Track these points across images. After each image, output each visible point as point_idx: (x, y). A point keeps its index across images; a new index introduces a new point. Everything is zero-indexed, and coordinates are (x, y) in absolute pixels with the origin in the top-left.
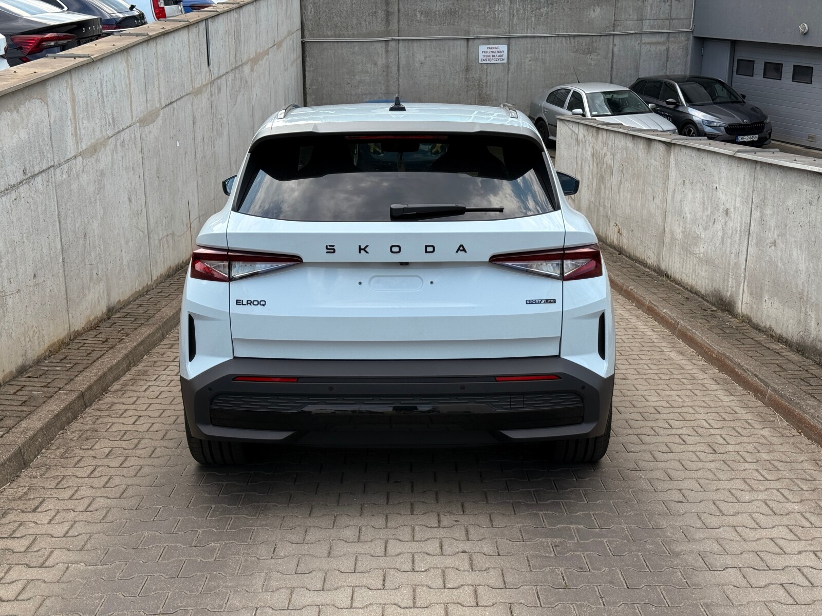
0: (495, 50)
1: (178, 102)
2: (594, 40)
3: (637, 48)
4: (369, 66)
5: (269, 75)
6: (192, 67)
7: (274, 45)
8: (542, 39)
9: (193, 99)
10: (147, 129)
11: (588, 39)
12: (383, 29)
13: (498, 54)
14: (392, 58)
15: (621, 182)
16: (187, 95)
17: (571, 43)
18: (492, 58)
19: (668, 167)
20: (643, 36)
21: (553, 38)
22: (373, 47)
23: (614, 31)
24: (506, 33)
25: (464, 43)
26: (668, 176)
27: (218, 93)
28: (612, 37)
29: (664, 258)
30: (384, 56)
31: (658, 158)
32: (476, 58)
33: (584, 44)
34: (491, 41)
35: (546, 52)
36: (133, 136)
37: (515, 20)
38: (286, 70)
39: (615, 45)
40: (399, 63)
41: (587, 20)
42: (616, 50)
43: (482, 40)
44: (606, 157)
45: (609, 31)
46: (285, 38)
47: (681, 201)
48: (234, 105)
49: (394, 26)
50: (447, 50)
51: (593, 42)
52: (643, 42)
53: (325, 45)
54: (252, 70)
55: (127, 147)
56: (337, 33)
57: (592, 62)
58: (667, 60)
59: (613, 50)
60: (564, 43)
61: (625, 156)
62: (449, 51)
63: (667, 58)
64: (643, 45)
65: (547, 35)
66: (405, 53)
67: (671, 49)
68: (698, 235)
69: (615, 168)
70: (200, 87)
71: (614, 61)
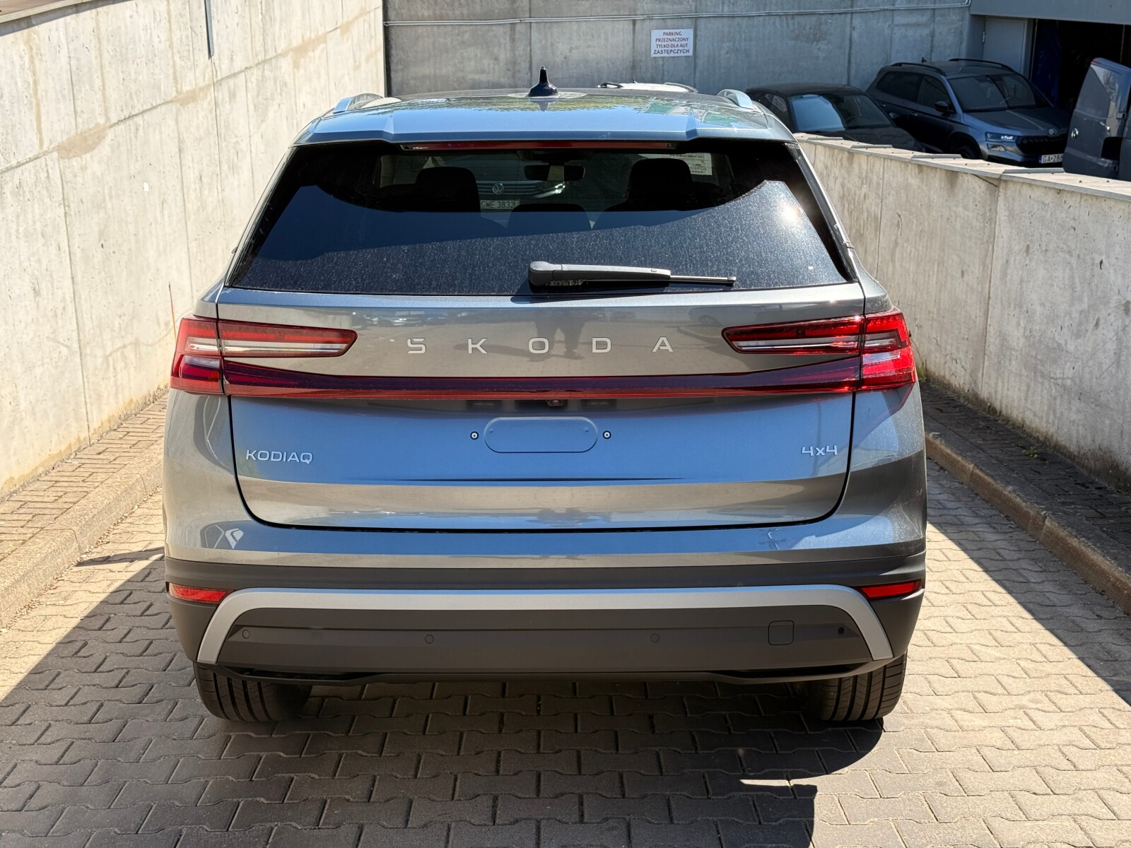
0: (674, 37)
1: (146, 116)
2: (823, 21)
3: (887, 32)
4: (486, 62)
5: (328, 74)
6: (177, 58)
7: (336, 29)
8: (746, 19)
9: (178, 110)
10: (75, 162)
11: (814, 18)
12: (507, 5)
13: (679, 43)
14: (521, 50)
15: (896, 243)
16: (166, 103)
17: (788, 25)
18: (670, 48)
19: (992, 221)
20: (895, 12)
21: (761, 18)
22: (492, 34)
23: (852, 7)
24: (691, 12)
25: (628, 25)
26: (992, 237)
27: (230, 101)
28: (849, 16)
29: (986, 379)
30: (508, 47)
31: (971, 206)
32: (646, 50)
33: (807, 27)
34: (669, 22)
35: (751, 39)
36: (43, 176)
38: (357, 68)
39: (854, 28)
40: (531, 57)
42: (855, 35)
43: (655, 22)
44: (867, 201)
45: (845, 8)
46: (356, 18)
47: (1022, 281)
48: (263, 121)
50: (603, 37)
51: (820, 24)
52: (896, 23)
53: (420, 30)
54: (296, 65)
55: (28, 196)
56: (438, 12)
57: (820, 54)
58: (932, 51)
59: (851, 35)
60: (778, 25)
61: (904, 199)
62: (606, 39)
63: (932, 47)
64: (896, 28)
65: (754, 13)
66: (541, 41)
67: (937, 33)
68: (1059, 345)
69: (883, 221)
70: (194, 91)
71: (853, 51)
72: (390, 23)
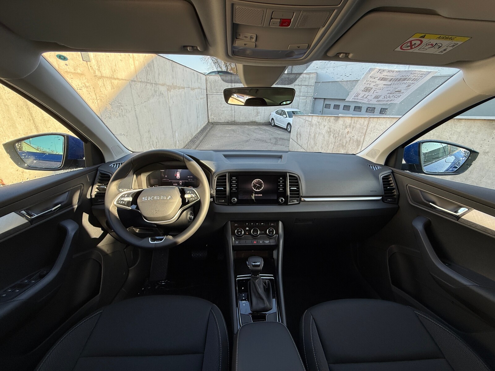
72: (208, 93)
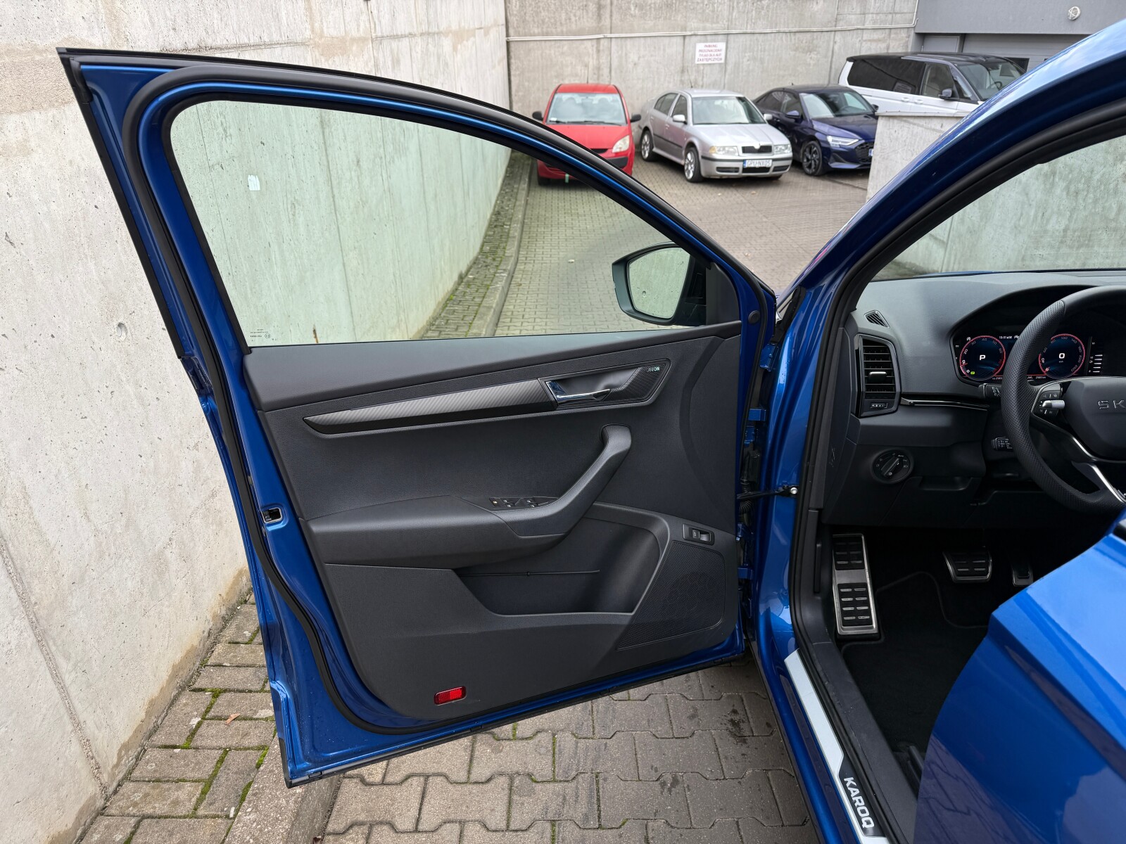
0: (712, 48)
2: (815, 37)
3: (858, 45)
4: (579, 68)
5: (477, 65)
7: (481, 28)
8: (762, 35)
9: (315, 60)
11: (809, 35)
12: (595, 25)
13: (716, 53)
14: (604, 60)
16: (292, 43)
17: (791, 40)
18: (709, 57)
20: (865, 31)
21: (773, 35)
22: (583, 46)
23: (835, 26)
24: (724, 29)
25: (680, 40)
28: (833, 33)
30: (595, 56)
32: (692, 58)
33: (804, 42)
34: (709, 38)
35: (764, 51)
37: (734, 14)
38: (494, 68)
39: (835, 42)
40: (611, 65)
41: (809, 15)
42: (836, 47)
43: (699, 37)
45: (831, 27)
49: (606, 22)
50: (662, 48)
51: (813, 39)
52: (864, 38)
53: (532, 44)
54: (455, 49)
56: (545, 30)
57: (812, 62)
59: (833, 48)
60: (784, 40)
62: (664, 50)
64: (864, 43)
65: (768, 31)
66: (618, 52)
67: (891, 47)
70: (343, 40)
71: (834, 60)
72: (511, 39)
